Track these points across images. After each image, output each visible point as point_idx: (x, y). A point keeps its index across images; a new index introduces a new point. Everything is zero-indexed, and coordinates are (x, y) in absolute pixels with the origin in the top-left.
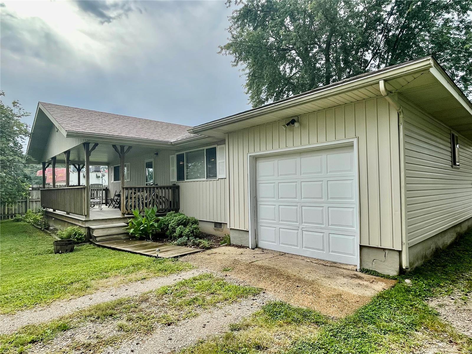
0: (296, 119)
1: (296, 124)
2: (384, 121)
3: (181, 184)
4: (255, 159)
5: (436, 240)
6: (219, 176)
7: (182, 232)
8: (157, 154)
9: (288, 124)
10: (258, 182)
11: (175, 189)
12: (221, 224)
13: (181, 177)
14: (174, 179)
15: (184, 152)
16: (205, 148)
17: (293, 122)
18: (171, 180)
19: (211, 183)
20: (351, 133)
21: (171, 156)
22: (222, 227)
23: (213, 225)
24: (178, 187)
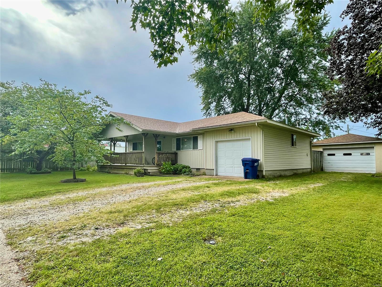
0: (233, 129)
1: (233, 131)
2: (259, 133)
3: (179, 152)
4: (217, 142)
5: (280, 172)
6: (199, 148)
7: (186, 171)
8: (164, 137)
9: (230, 131)
10: (218, 151)
11: (176, 154)
12: (199, 169)
13: (178, 148)
14: (174, 149)
15: (181, 137)
16: (192, 136)
17: (232, 130)
18: (173, 150)
19: (195, 151)
20: (250, 135)
21: (173, 139)
22: (200, 170)
23: (196, 170)
24: (177, 153)
